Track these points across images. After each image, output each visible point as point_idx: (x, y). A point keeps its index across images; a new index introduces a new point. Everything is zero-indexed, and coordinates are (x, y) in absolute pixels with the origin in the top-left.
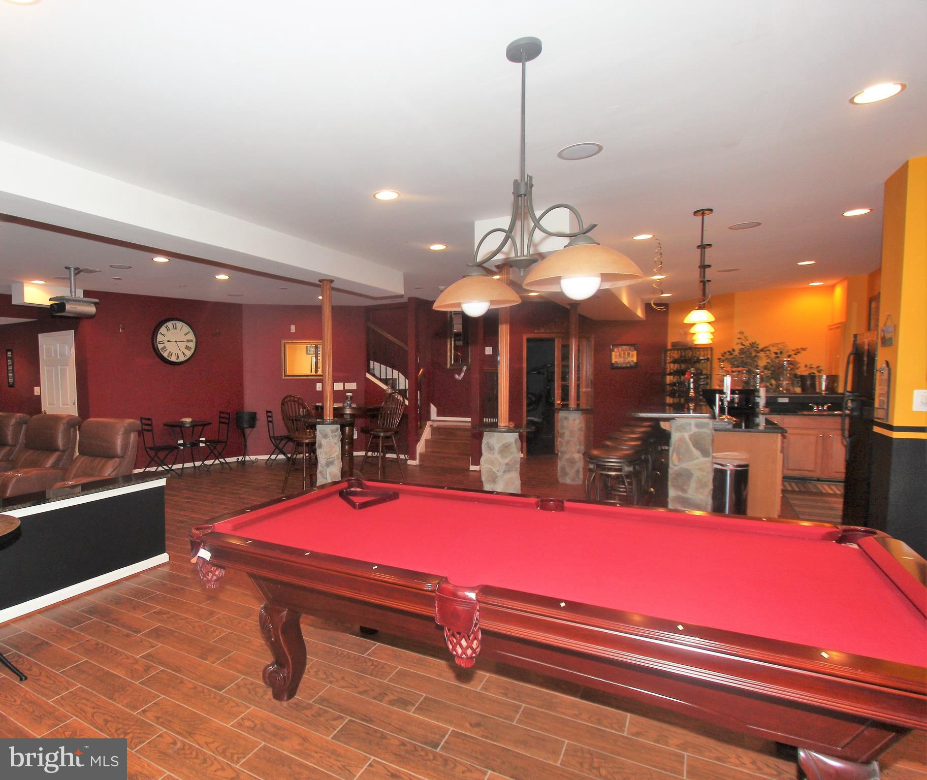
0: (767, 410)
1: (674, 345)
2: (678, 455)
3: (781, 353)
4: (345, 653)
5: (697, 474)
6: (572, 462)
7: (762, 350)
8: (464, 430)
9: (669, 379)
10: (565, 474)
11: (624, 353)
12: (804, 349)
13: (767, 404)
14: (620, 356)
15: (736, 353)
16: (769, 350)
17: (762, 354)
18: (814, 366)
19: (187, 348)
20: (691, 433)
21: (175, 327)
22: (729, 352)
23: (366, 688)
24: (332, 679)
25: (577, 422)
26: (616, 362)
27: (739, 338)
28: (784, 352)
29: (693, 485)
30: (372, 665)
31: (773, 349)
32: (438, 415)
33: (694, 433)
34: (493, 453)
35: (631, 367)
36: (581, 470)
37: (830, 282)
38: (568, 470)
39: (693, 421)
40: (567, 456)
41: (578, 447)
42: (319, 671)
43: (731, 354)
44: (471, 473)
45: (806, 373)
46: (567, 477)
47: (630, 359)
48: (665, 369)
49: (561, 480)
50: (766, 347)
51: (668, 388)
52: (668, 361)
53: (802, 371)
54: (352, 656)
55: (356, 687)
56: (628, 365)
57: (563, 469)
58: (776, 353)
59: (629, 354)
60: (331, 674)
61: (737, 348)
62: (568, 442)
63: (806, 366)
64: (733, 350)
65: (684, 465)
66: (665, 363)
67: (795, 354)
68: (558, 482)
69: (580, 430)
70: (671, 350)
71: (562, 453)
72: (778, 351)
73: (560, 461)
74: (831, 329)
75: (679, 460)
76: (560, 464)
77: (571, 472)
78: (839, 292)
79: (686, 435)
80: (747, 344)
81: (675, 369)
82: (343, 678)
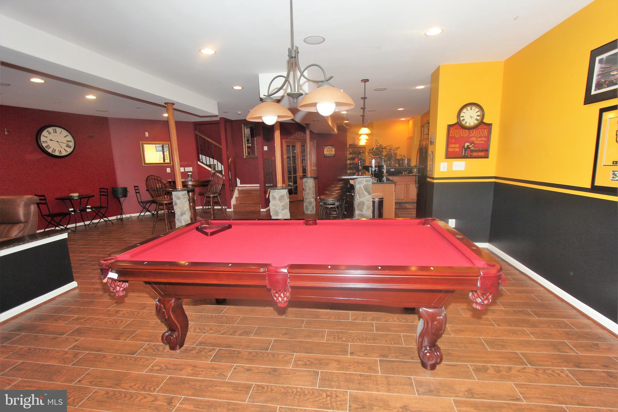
0: (387, 174)
1: (350, 145)
2: (359, 195)
3: (391, 149)
4: (210, 316)
5: (366, 203)
6: (310, 203)
7: (384, 148)
8: (256, 190)
9: (348, 162)
10: (307, 209)
11: (329, 150)
12: (399, 148)
13: (387, 172)
14: (328, 151)
15: (374, 149)
16: (387, 148)
17: (384, 150)
18: (403, 155)
19: (68, 146)
20: (364, 184)
21: (55, 132)
22: (372, 149)
23: (225, 331)
24: (204, 331)
25: (312, 183)
26: (326, 154)
27: (375, 143)
28: (392, 149)
29: (365, 208)
30: (226, 318)
31: (388, 148)
32: (241, 184)
33: (365, 184)
34: (276, 200)
35: (332, 157)
36: (315, 206)
37: (408, 119)
38: (309, 207)
39: (364, 179)
40: (308, 200)
41: (313, 196)
42: (196, 328)
43: (372, 150)
44: (262, 213)
45: (400, 158)
46: (309, 211)
47: (332, 153)
48: (347, 157)
49: (306, 213)
50: (385, 147)
51: (348, 166)
52: (348, 153)
53: (399, 157)
54: (214, 316)
55: (219, 332)
56: (331, 155)
57: (307, 207)
58: (389, 149)
59: (331, 150)
60: (203, 328)
61: (375, 147)
62: (308, 193)
63: (400, 155)
64: (373, 148)
65: (361, 200)
66: (347, 155)
67: (396, 150)
68: (304, 213)
69: (313, 187)
70: (348, 148)
71: (305, 199)
72: (390, 149)
73: (305, 203)
74: (409, 139)
75: (360, 197)
76: (305, 204)
77: (310, 208)
78: (411, 123)
79: (362, 186)
80: (378, 145)
81: (351, 157)
82: (211, 329)
